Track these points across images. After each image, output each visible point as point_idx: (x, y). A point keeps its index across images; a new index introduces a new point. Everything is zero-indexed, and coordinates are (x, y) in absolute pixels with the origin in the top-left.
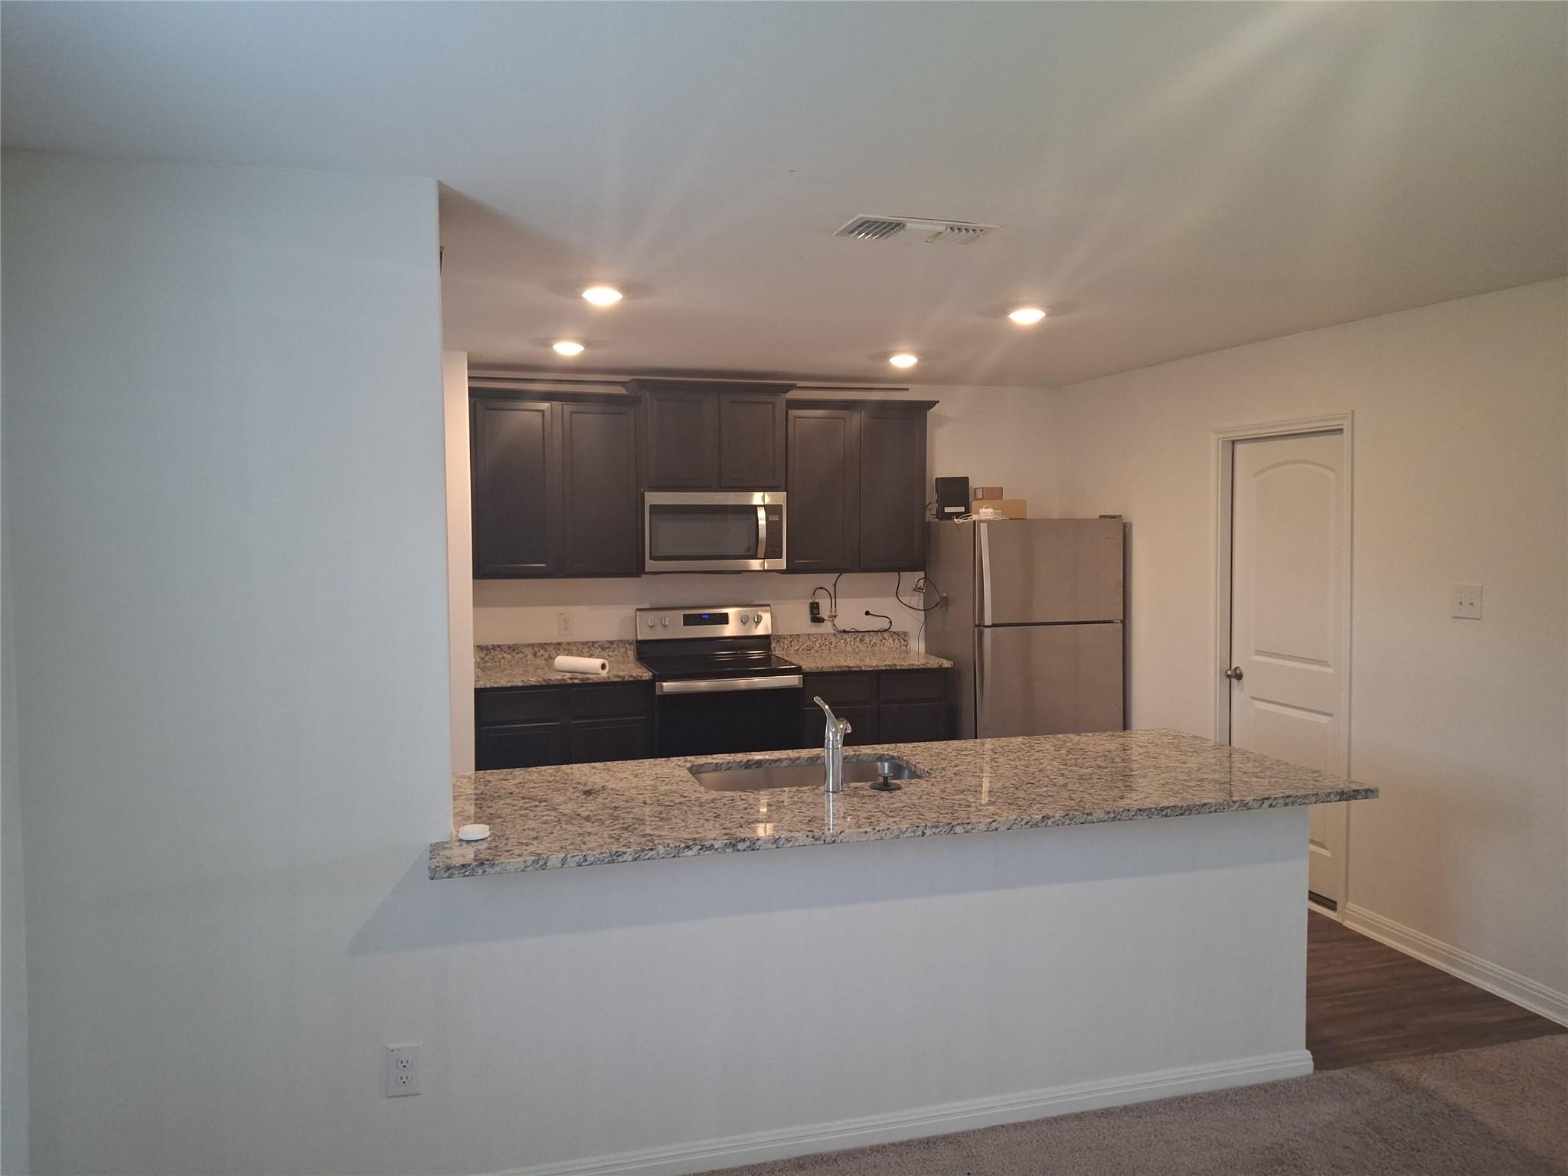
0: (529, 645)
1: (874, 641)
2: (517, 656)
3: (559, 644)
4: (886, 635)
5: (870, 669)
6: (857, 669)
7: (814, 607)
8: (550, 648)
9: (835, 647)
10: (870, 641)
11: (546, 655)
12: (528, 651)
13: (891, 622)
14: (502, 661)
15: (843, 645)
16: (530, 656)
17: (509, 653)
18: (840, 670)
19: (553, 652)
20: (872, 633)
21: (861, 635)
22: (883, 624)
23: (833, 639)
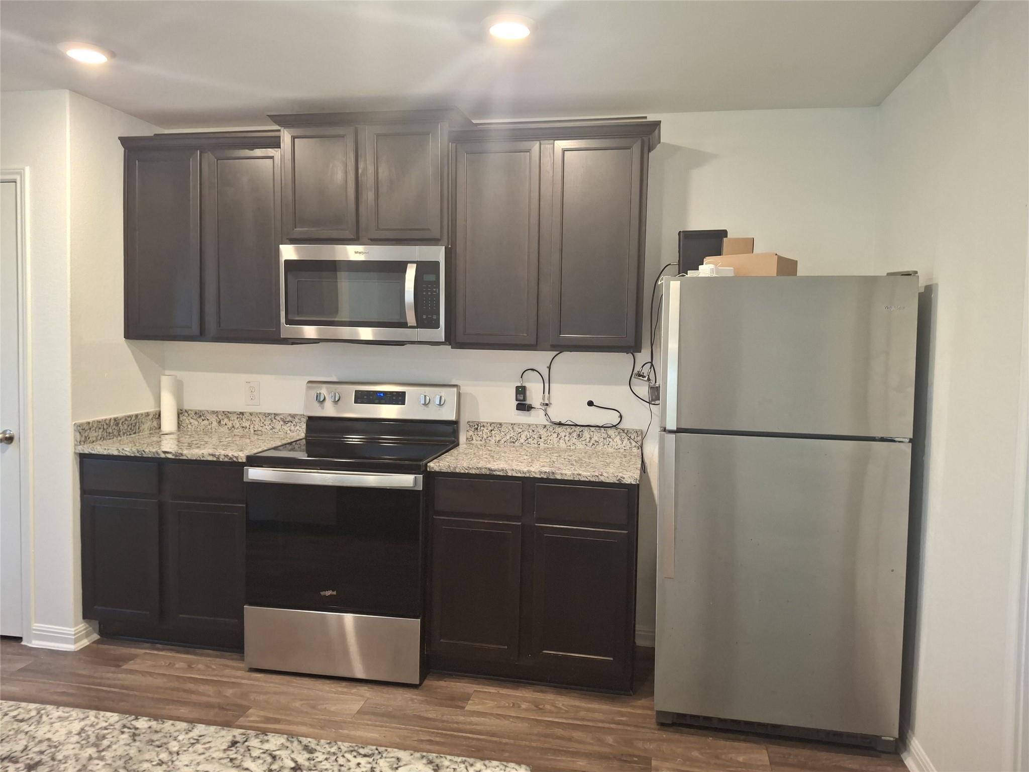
0: (213, 412)
1: (596, 438)
2: (203, 423)
3: (242, 414)
4: (611, 432)
5: (519, 475)
6: (501, 473)
7: (521, 391)
8: (234, 417)
9: (545, 442)
10: (590, 438)
11: (230, 425)
12: (213, 419)
13: (621, 417)
14: (189, 426)
15: (555, 440)
16: (215, 424)
17: (196, 420)
18: (478, 472)
19: (236, 421)
20: (592, 429)
21: (578, 429)
22: (613, 418)
23: (543, 432)
